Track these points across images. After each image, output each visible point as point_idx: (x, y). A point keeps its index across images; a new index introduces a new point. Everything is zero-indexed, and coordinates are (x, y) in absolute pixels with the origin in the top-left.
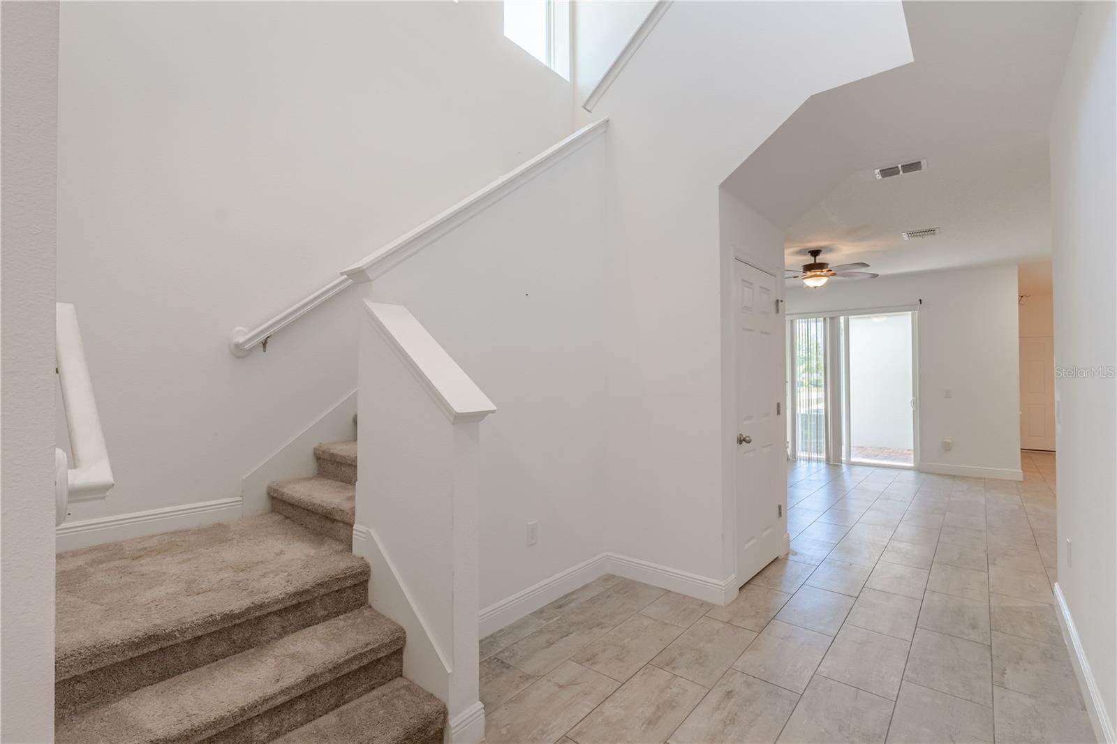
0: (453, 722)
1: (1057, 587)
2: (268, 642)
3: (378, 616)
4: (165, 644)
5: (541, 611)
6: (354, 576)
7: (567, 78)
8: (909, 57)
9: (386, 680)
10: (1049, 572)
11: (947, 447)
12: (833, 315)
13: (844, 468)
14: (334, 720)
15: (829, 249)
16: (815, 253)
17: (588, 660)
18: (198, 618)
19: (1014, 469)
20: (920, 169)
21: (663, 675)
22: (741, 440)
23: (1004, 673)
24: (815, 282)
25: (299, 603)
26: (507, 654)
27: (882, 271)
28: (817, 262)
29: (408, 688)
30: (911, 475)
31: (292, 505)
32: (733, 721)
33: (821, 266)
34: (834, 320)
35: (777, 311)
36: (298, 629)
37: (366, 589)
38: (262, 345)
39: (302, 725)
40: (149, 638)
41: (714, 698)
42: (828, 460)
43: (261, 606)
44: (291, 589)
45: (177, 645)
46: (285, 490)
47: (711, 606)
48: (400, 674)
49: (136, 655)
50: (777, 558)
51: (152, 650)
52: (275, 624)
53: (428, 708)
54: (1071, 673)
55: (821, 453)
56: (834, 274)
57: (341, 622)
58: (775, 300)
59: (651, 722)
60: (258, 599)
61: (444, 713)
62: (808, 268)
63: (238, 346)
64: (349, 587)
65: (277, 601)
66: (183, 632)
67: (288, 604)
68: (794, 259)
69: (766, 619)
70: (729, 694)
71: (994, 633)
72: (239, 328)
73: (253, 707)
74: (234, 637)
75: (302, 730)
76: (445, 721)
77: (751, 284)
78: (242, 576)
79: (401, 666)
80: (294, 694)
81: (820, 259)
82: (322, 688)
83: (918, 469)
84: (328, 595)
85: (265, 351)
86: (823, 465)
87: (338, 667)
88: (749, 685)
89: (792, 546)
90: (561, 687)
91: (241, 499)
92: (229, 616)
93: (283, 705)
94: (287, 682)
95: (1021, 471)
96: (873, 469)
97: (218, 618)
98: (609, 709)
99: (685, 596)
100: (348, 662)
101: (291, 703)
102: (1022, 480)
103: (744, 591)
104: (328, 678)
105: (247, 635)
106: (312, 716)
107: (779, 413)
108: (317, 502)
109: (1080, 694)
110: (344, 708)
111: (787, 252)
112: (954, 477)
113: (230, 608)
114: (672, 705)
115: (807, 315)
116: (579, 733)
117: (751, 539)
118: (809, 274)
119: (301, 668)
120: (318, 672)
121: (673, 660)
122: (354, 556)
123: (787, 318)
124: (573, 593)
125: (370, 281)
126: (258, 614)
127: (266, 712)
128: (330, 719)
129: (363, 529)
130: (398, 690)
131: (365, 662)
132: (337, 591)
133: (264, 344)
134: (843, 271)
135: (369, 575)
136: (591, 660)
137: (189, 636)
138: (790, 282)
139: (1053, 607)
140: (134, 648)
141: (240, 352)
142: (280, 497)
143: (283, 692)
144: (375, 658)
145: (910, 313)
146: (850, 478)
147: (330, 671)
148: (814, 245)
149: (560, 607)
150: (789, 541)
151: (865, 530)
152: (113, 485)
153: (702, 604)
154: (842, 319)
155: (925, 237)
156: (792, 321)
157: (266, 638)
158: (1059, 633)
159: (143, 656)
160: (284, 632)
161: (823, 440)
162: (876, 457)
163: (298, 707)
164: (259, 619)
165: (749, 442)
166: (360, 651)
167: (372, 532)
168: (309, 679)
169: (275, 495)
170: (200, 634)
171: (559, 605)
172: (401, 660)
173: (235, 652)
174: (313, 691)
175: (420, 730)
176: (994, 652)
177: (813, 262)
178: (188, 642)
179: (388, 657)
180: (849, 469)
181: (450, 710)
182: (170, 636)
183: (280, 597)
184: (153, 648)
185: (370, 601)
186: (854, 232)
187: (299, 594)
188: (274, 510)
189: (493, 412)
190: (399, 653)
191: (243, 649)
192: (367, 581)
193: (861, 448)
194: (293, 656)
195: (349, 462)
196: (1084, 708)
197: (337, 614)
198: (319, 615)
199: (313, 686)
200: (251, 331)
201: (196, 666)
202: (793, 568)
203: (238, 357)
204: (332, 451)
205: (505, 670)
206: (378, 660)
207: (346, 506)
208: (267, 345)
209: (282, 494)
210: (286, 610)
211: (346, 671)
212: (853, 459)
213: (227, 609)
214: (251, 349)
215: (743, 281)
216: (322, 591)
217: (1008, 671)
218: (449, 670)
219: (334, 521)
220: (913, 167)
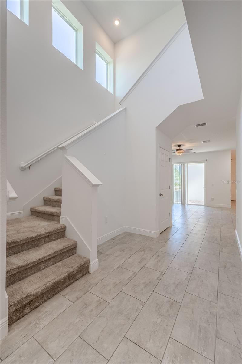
0: (91, 263)
1: (236, 230)
2: (41, 245)
3: (69, 239)
4: (16, 244)
5: (109, 241)
6: (62, 229)
7: (113, 93)
8: (202, 98)
9: (72, 255)
10: (235, 228)
11: (212, 199)
12: (183, 163)
13: (186, 205)
14: (61, 264)
15: (183, 145)
16: (179, 146)
17: (122, 251)
18: (24, 238)
19: (229, 205)
20: (206, 125)
21: (142, 253)
22: (160, 195)
23: (222, 249)
24: (180, 154)
25: (49, 235)
26: (101, 250)
27: (197, 151)
28: (180, 148)
29: (79, 256)
30: (203, 207)
31: (39, 213)
32: (159, 261)
33: (181, 150)
34: (184, 165)
35: (170, 161)
36: (48, 242)
37: (65, 232)
38: (28, 168)
39: (53, 265)
40: (12, 243)
41: (155, 257)
42: (182, 203)
43: (40, 235)
44: (47, 231)
45: (19, 245)
46: (37, 209)
47: (153, 238)
48: (75, 253)
49: (9, 247)
50: (169, 227)
51: (13, 246)
52: (42, 241)
53: (85, 260)
54: (237, 248)
55: (180, 202)
56: (184, 152)
57: (59, 241)
58: (169, 158)
59: (140, 262)
60: (39, 234)
61: (89, 261)
62: (178, 150)
63: (22, 167)
64: (61, 232)
65: (44, 234)
66: (21, 241)
67: (46, 235)
68: (174, 148)
69: (167, 240)
70: (158, 256)
71: (221, 241)
72: (23, 162)
73: (42, 259)
74: (33, 244)
75: (53, 266)
76: (89, 263)
77: (163, 154)
78: (31, 229)
79: (76, 251)
80: (51, 256)
81: (181, 148)
82: (57, 256)
83: (205, 206)
84: (56, 234)
85: (29, 169)
86: (181, 205)
87: (61, 250)
88: (163, 254)
89: (173, 224)
90: (116, 257)
91: (22, 211)
92: (32, 238)
93: (48, 259)
94: (49, 253)
95: (230, 205)
96: (193, 206)
97: (29, 238)
98: (129, 260)
99: (146, 236)
100: (64, 249)
101: (50, 259)
102: (231, 208)
103: (161, 234)
104: (59, 253)
105: (36, 243)
106: (55, 263)
107: (170, 188)
108: (48, 211)
109: (239, 252)
110: (62, 261)
111: (172, 145)
112: (214, 207)
113: (32, 236)
114: (145, 259)
115: (177, 163)
116: (122, 266)
117: (163, 221)
118: (178, 152)
119: (52, 250)
120: (57, 251)
121: (144, 250)
122: (61, 224)
123: (172, 164)
124: (116, 236)
125: (66, 150)
126: (39, 237)
127: (44, 261)
128: (60, 264)
129: (64, 217)
130: (76, 257)
131: (68, 249)
132: (58, 233)
133: (29, 167)
134: (187, 151)
135: (66, 229)
136: (123, 251)
137: (22, 243)
138: (173, 154)
139: (235, 236)
140: (9, 245)
141: (23, 169)
142: (35, 211)
143: (49, 256)
144: (70, 249)
145: (204, 163)
146: (188, 208)
147: (60, 251)
148: (179, 144)
149: (113, 240)
150: (172, 223)
151: (191, 219)
152: (18, 198)
153: (150, 238)
154: (186, 164)
155: (208, 143)
156: (173, 165)
157: (40, 244)
158: (236, 241)
159: (11, 247)
160: (45, 243)
161: (181, 199)
162: (195, 203)
163: (52, 260)
164: (39, 239)
165: (162, 195)
166: (66, 246)
167: (67, 217)
168: (55, 253)
169: (33, 210)
170: (25, 242)
171: (113, 239)
172: (76, 250)
173: (33, 248)
174: (55, 256)
175: (84, 265)
176: (221, 245)
177: (179, 148)
178: (21, 244)
179: (73, 249)
180: (187, 206)
181: (91, 260)
182: (17, 242)
183: (44, 233)
184: (13, 245)
185: (66, 236)
186: (190, 141)
187: (49, 233)
188: (32, 215)
189: (102, 184)
190: (76, 247)
191: (35, 247)
192: (65, 230)
193: (190, 201)
194: (49, 248)
195: (55, 201)
196: (239, 255)
197: (58, 239)
198: (53, 239)
199: (56, 255)
200: (26, 163)
201: (23, 251)
202: (173, 229)
203: (22, 171)
204: (49, 198)
205: (101, 254)
206: (71, 249)
207: (58, 211)
208: (30, 168)
209: (36, 210)
210: (45, 237)
211: (63, 251)
212: (189, 203)
213: (31, 236)
214: (25, 169)
215: (161, 153)
216: (54, 232)
217: (223, 249)
218: (90, 250)
219: (53, 216)
220: (204, 124)
